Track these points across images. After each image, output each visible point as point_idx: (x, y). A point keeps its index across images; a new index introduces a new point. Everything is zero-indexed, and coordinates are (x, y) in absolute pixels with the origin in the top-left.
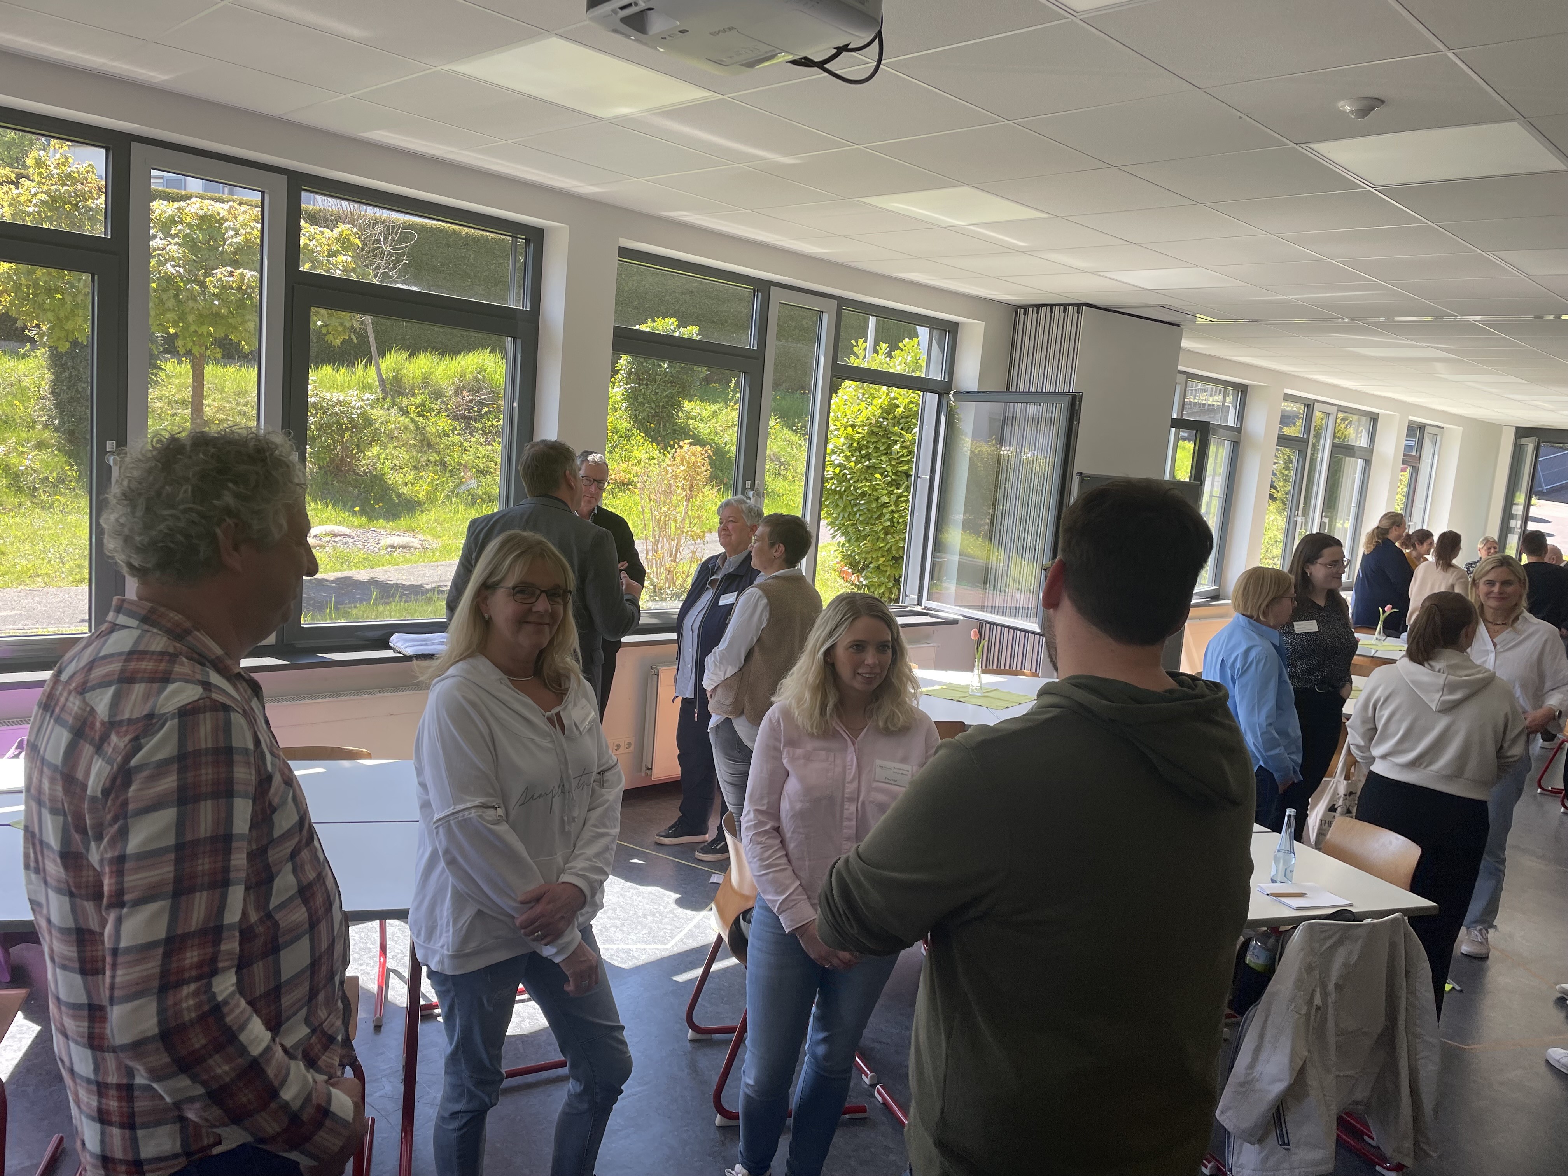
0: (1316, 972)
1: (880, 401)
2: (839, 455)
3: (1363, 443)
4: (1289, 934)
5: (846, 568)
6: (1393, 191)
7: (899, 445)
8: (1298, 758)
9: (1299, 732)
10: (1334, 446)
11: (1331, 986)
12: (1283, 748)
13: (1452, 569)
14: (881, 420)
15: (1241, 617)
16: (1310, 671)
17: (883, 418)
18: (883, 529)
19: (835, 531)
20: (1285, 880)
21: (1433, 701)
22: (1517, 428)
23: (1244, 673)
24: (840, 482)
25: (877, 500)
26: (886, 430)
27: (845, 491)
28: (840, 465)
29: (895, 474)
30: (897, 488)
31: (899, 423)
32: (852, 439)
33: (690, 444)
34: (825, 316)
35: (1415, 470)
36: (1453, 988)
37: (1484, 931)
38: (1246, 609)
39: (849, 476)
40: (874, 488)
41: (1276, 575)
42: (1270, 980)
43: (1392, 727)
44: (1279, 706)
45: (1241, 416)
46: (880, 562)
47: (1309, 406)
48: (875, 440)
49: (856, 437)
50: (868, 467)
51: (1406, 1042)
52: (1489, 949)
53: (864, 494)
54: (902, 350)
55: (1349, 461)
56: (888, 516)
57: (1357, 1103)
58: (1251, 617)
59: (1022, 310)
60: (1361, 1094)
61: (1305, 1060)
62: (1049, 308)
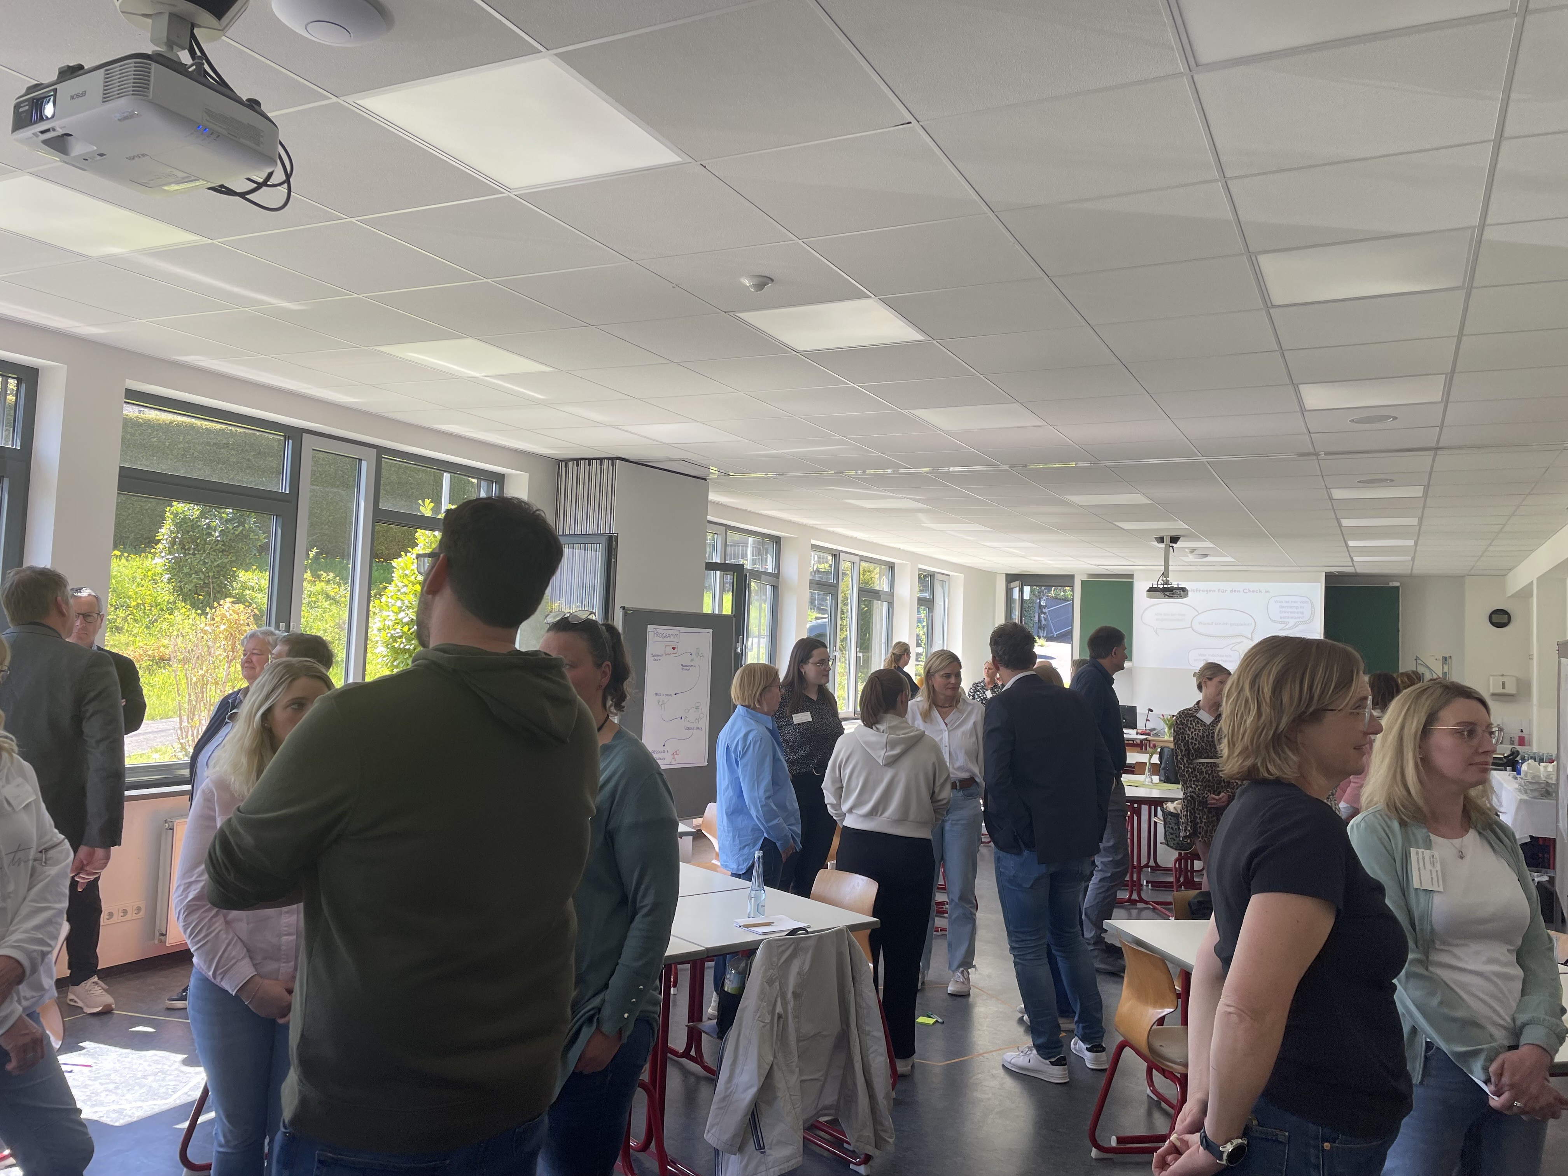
0: (777, 984)
3: (886, 588)
6: (815, 356)
8: (798, 829)
9: (797, 806)
10: (861, 591)
11: (790, 995)
12: (782, 819)
15: (741, 707)
16: (806, 755)
20: (755, 914)
21: (879, 757)
22: (1007, 575)
23: (744, 754)
33: (233, 602)
34: (364, 464)
35: (931, 609)
36: (937, 1021)
37: (965, 972)
38: (744, 700)
41: (766, 668)
43: (854, 782)
44: (775, 782)
45: (778, 564)
47: (836, 555)
52: (970, 988)
55: (876, 603)
57: (829, 1107)
58: (748, 707)
59: (564, 463)
60: (830, 1098)
61: (772, 1065)
62: (587, 461)
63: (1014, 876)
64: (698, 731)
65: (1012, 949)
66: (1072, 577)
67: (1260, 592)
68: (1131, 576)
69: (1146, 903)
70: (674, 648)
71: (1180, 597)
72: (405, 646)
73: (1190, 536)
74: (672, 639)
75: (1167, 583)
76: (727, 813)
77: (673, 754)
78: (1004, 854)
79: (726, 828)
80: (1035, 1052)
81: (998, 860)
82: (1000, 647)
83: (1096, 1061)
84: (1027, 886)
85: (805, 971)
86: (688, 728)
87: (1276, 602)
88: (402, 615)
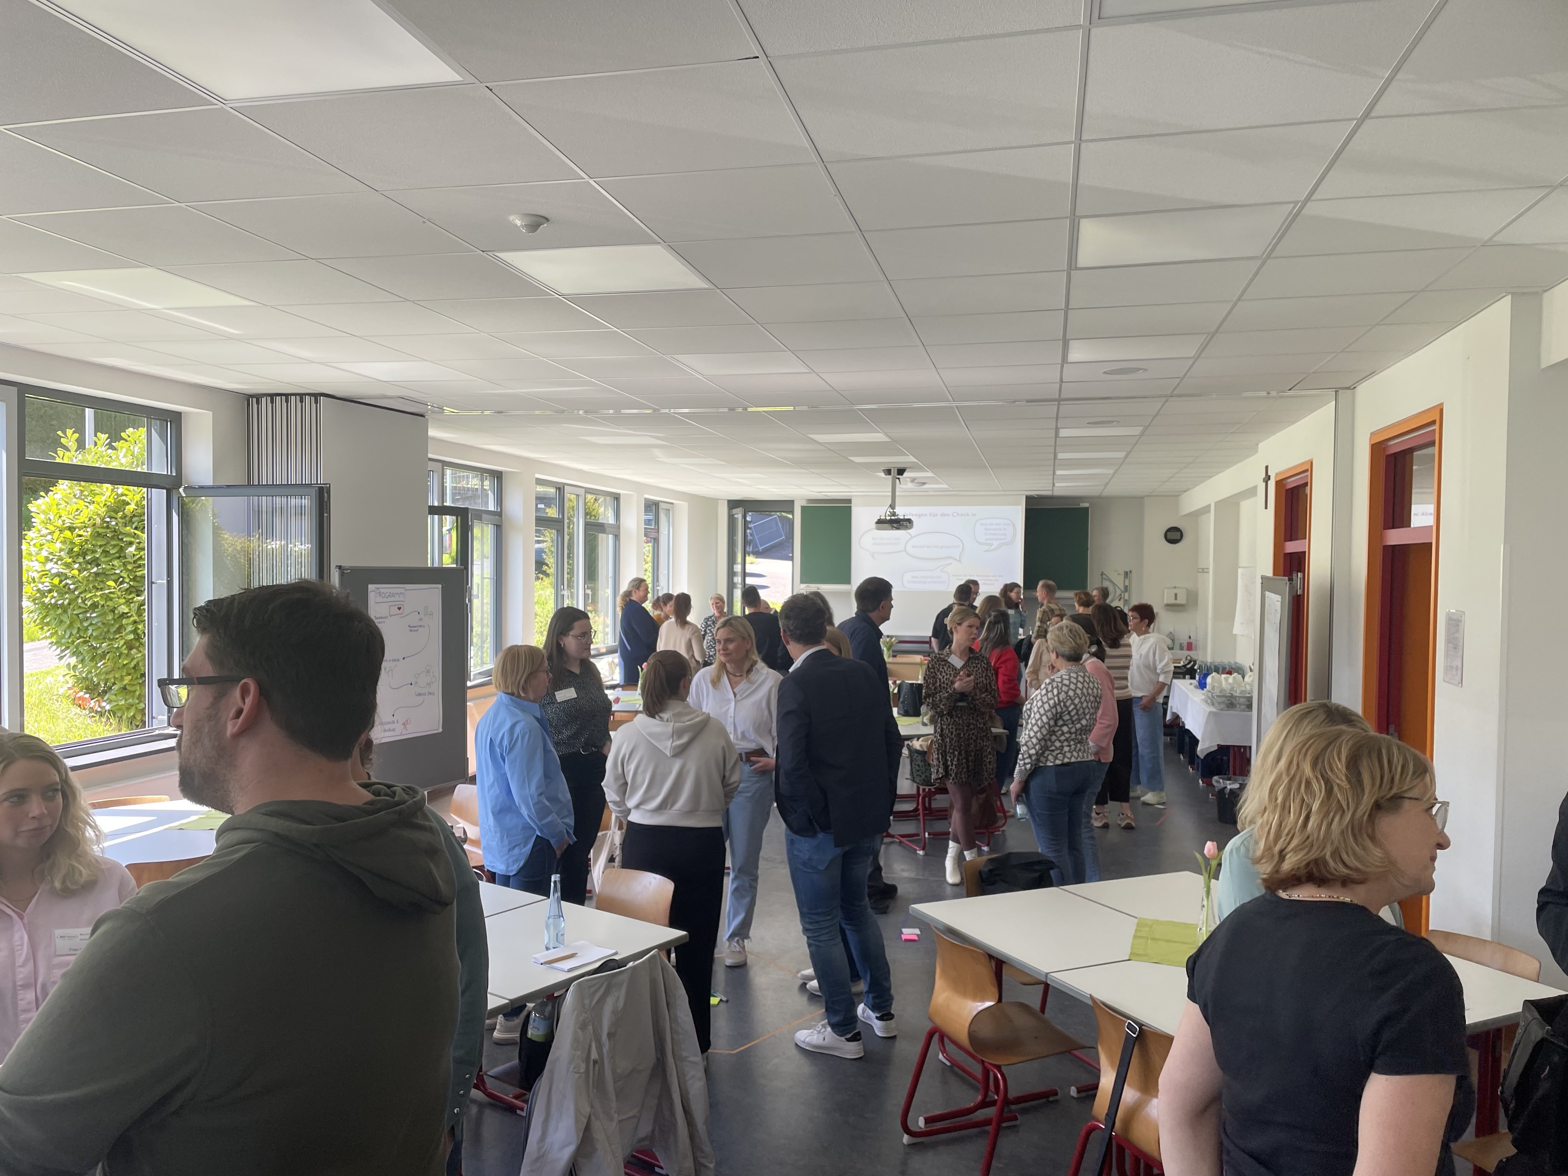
0: (590, 1028)
1: (104, 498)
2: (56, 563)
3: (611, 520)
4: (562, 997)
5: (81, 694)
6: (577, 299)
7: (134, 547)
8: (571, 821)
9: (569, 796)
10: (587, 525)
11: (604, 1036)
12: (555, 815)
13: (687, 626)
14: (108, 520)
15: (503, 695)
16: (575, 736)
17: (111, 517)
18: (125, 643)
19: (62, 651)
20: (557, 944)
21: (666, 748)
22: (729, 501)
23: (511, 749)
24: (61, 594)
25: (113, 611)
26: (115, 531)
27: (69, 604)
28: (58, 575)
29: (134, 580)
30: (138, 596)
31: (131, 521)
32: (72, 543)
35: (656, 541)
36: (721, 1000)
37: (741, 942)
38: (507, 687)
39: (72, 587)
40: (108, 598)
41: (532, 651)
42: (550, 1047)
43: (639, 778)
44: (547, 776)
45: (500, 500)
46: (125, 682)
47: (560, 489)
48: (102, 543)
49: (77, 540)
50: (97, 574)
51: (675, 1068)
52: (746, 957)
53: (95, 606)
54: (126, 441)
55: (601, 537)
56: (130, 628)
57: (643, 1139)
58: (512, 694)
59: (255, 400)
60: (645, 1129)
61: (590, 1115)
62: (284, 398)
63: (809, 859)
64: (431, 696)
65: (805, 930)
66: (792, 502)
67: (968, 515)
68: (849, 501)
69: (892, 836)
70: (399, 608)
71: (907, 528)
72: (58, 601)
73: (915, 467)
74: (397, 598)
75: (894, 514)
76: (493, 813)
77: (404, 724)
78: (798, 837)
79: (492, 828)
80: (829, 1029)
81: (791, 843)
82: (791, 622)
83: (886, 1029)
84: (822, 867)
85: (619, 1009)
86: (420, 695)
87: (982, 524)
88: (49, 565)
